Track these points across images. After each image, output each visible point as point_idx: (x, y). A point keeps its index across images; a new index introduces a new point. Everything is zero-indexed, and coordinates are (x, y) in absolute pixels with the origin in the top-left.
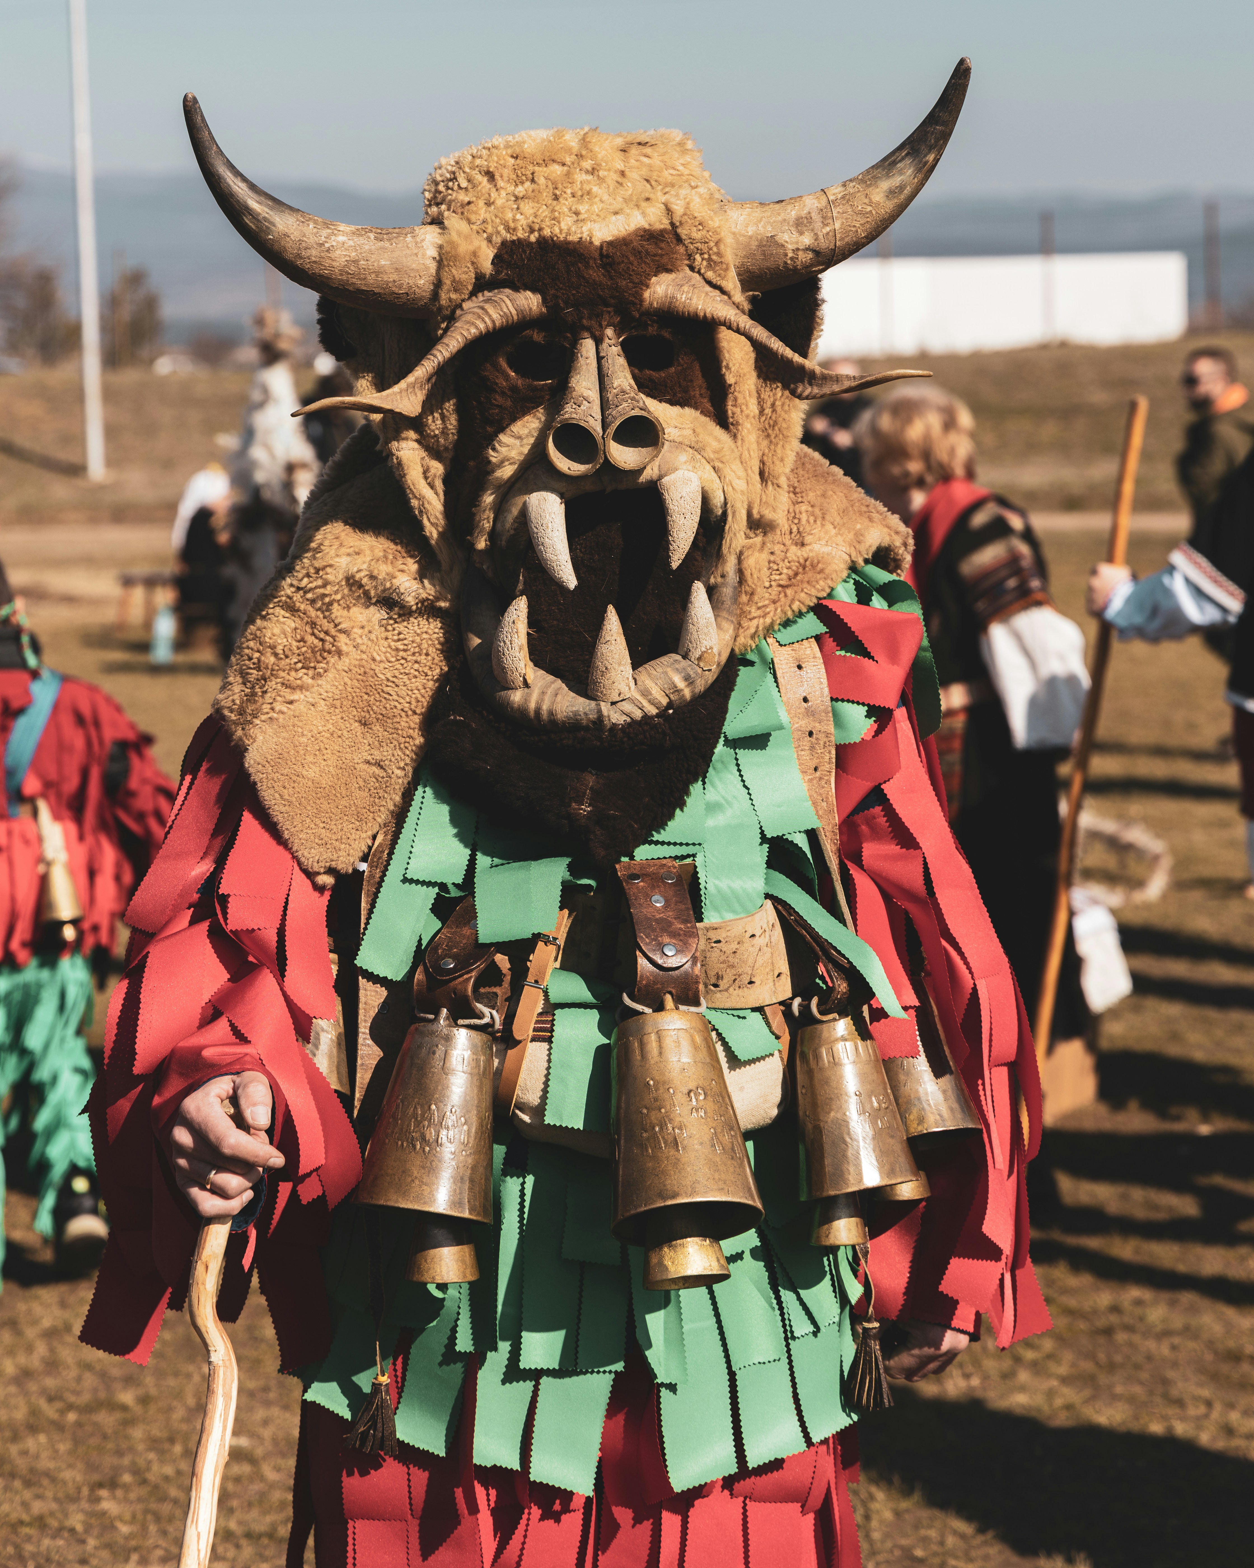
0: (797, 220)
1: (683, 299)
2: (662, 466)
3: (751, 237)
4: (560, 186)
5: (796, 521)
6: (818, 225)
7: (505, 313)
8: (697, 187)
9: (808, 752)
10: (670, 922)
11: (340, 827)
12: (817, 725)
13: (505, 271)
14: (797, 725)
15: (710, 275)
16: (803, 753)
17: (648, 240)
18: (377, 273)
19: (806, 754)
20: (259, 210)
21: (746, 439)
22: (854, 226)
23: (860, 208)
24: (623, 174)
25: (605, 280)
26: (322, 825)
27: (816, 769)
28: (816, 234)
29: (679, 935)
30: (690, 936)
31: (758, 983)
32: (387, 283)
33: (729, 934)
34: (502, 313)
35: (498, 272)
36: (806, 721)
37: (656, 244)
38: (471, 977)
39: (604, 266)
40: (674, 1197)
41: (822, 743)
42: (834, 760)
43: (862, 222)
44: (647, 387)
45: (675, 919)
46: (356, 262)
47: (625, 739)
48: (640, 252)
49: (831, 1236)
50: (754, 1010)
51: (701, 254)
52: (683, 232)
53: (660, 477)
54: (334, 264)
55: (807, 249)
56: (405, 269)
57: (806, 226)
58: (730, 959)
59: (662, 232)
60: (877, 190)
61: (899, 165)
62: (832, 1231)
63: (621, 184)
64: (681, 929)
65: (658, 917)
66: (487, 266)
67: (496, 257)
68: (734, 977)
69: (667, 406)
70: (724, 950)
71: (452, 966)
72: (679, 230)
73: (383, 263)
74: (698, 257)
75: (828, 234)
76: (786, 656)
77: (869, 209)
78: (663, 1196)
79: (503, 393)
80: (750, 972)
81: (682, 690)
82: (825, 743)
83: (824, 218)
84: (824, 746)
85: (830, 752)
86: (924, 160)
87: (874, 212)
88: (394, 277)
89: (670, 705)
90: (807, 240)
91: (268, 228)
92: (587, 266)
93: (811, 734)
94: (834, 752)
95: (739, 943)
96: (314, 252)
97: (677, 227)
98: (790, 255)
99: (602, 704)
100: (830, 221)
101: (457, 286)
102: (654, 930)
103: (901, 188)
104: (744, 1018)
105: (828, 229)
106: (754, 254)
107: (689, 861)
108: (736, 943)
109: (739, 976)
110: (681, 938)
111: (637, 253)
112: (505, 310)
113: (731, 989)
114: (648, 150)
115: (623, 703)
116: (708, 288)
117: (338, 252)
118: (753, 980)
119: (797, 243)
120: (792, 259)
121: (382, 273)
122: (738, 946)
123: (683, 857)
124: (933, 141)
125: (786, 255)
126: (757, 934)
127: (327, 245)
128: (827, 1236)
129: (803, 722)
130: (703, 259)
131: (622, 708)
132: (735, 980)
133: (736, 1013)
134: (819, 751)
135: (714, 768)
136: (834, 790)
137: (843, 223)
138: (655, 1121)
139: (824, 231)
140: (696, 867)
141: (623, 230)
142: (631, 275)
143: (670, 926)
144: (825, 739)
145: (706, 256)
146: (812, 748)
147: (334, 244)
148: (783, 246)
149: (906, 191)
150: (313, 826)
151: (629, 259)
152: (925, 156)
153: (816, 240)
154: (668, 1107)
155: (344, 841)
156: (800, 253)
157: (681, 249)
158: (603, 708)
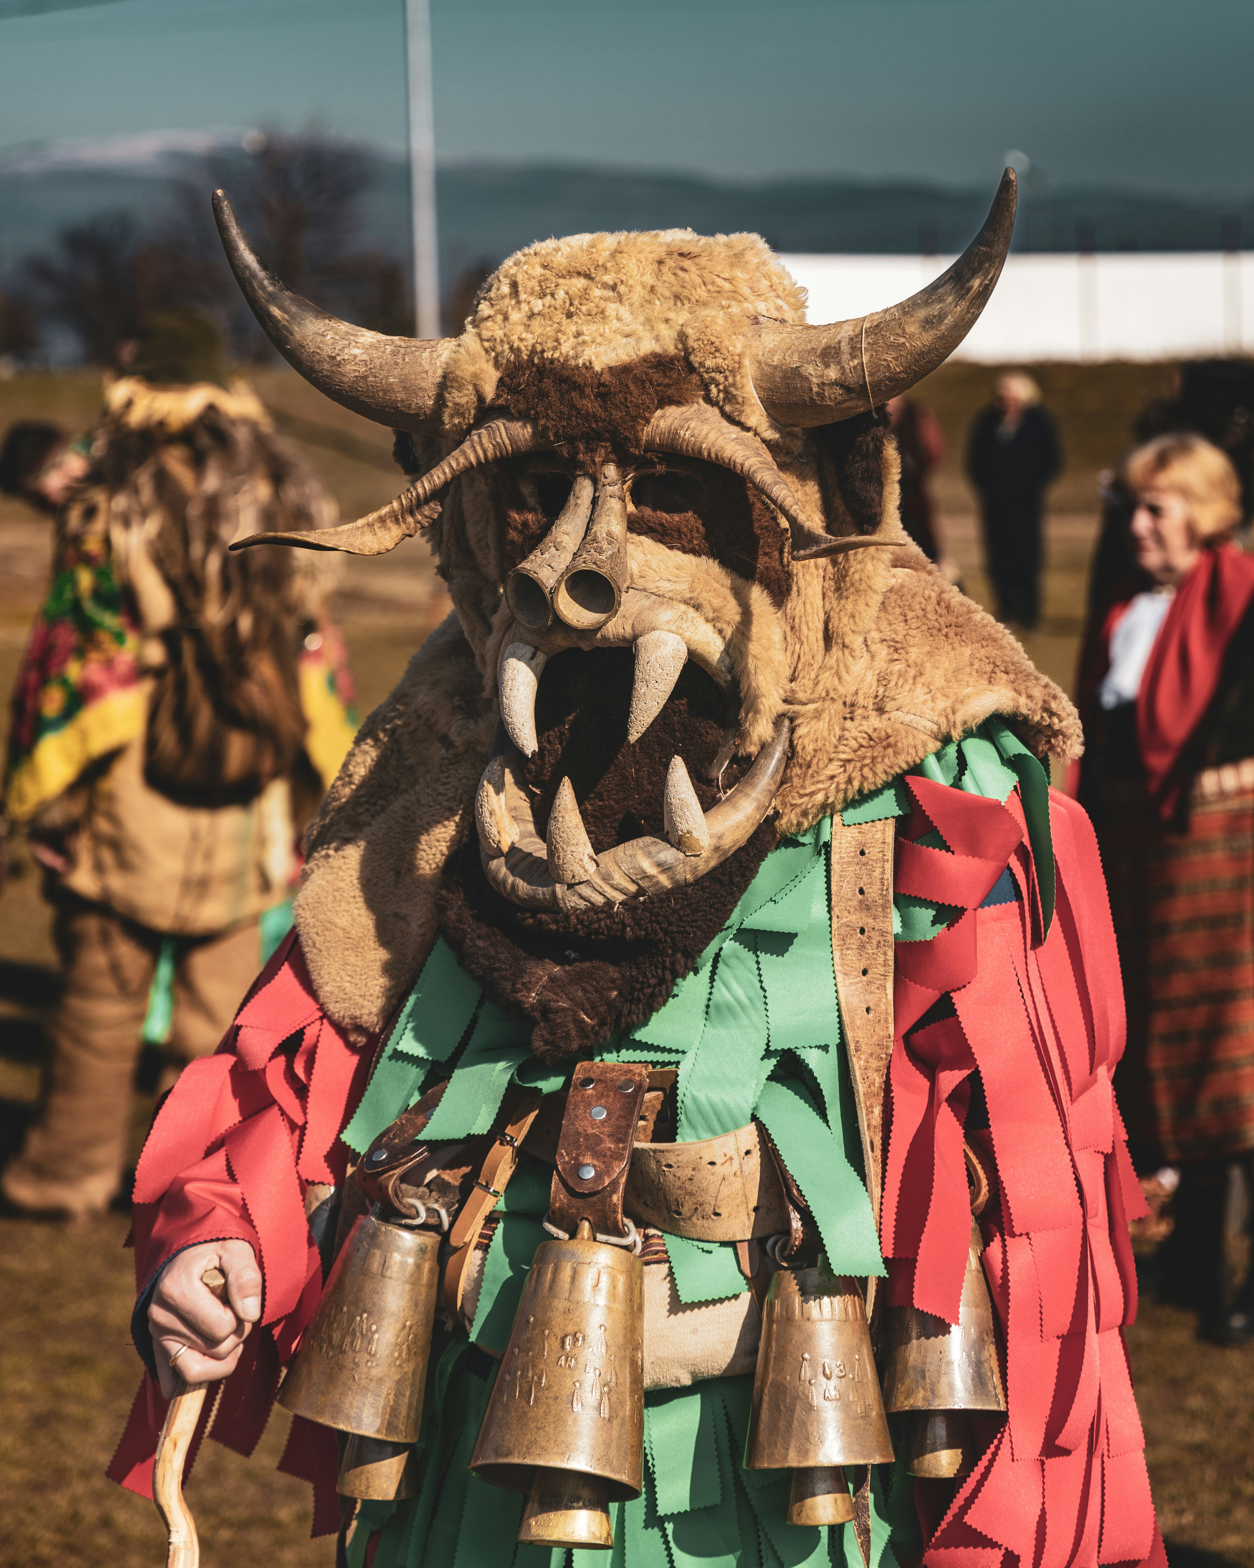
0: (825, 349)
1: (687, 436)
2: (636, 625)
3: (775, 367)
4: (576, 302)
5: (884, 683)
6: (845, 357)
7: (497, 442)
8: (729, 307)
9: (856, 952)
10: (601, 1139)
11: (364, 982)
12: (871, 921)
13: (505, 396)
14: (845, 920)
15: (728, 408)
16: (849, 952)
17: (656, 367)
18: (385, 392)
19: (852, 954)
20: (280, 318)
21: (802, 591)
22: (885, 360)
23: (892, 338)
24: (652, 289)
25: (600, 412)
26: (348, 979)
27: (865, 972)
28: (842, 367)
29: (605, 1156)
30: (616, 1159)
31: (724, 1215)
32: (396, 402)
33: (680, 1158)
34: (494, 442)
35: (498, 396)
36: (858, 915)
37: (664, 371)
38: (394, 1174)
39: (598, 395)
40: (506, 1456)
41: (875, 942)
42: (892, 963)
43: (894, 355)
44: (657, 532)
45: (609, 1136)
46: (365, 378)
47: (579, 927)
48: (643, 382)
49: (804, 1514)
50: (723, 1244)
51: (717, 385)
52: (695, 359)
53: (635, 637)
54: (344, 379)
55: (836, 383)
56: (413, 388)
57: (833, 357)
58: (687, 1186)
59: (672, 360)
60: (913, 319)
61: (940, 290)
62: (804, 1509)
63: (649, 302)
64: (609, 1149)
65: (590, 1131)
66: (489, 391)
67: (501, 380)
68: (695, 1206)
69: (679, 553)
70: (678, 1175)
71: (384, 1157)
72: (692, 358)
73: (392, 380)
74: (713, 387)
75: (855, 367)
76: (849, 839)
77: (902, 340)
78: (498, 1453)
79: (516, 529)
80: (713, 1203)
81: (654, 877)
82: (879, 942)
83: (853, 348)
84: (878, 946)
85: (885, 954)
86: (967, 285)
87: (908, 345)
88: (400, 396)
89: (641, 891)
90: (833, 373)
91: (286, 337)
92: (582, 394)
93: (862, 931)
94: (891, 954)
95: (694, 1169)
96: (326, 366)
97: (690, 354)
98: (815, 389)
99: (558, 886)
100: (859, 353)
101: (458, 411)
102: (579, 1148)
103: (941, 317)
104: (711, 1252)
105: (856, 362)
106: (779, 387)
107: (672, 1068)
108: (691, 1169)
109: (701, 1205)
110: (606, 1159)
111: (641, 383)
112: (499, 440)
113: (694, 1219)
114: (687, 263)
115: (581, 886)
116: (725, 423)
117: (348, 367)
118: (718, 1211)
119: (822, 376)
120: (818, 394)
121: (389, 391)
122: (693, 1173)
123: (664, 1064)
124: (976, 264)
125: (811, 390)
126: (719, 1161)
127: (338, 358)
128: (799, 1514)
129: (854, 917)
130: (719, 391)
131: (580, 891)
132: (696, 1209)
133: (701, 1245)
134: (870, 951)
135: (726, 964)
136: (891, 996)
137: (872, 356)
138: (520, 1365)
139: (851, 364)
140: (677, 1075)
141: (633, 354)
142: (628, 407)
143: (599, 1145)
144: (880, 939)
145: (721, 387)
146: (862, 947)
147: (346, 357)
148: (807, 379)
149: (946, 321)
150: (338, 979)
151: (629, 388)
152: (968, 281)
153: (842, 374)
154: (537, 1351)
155: (367, 998)
156: (826, 388)
157: (695, 379)
158: (557, 889)
